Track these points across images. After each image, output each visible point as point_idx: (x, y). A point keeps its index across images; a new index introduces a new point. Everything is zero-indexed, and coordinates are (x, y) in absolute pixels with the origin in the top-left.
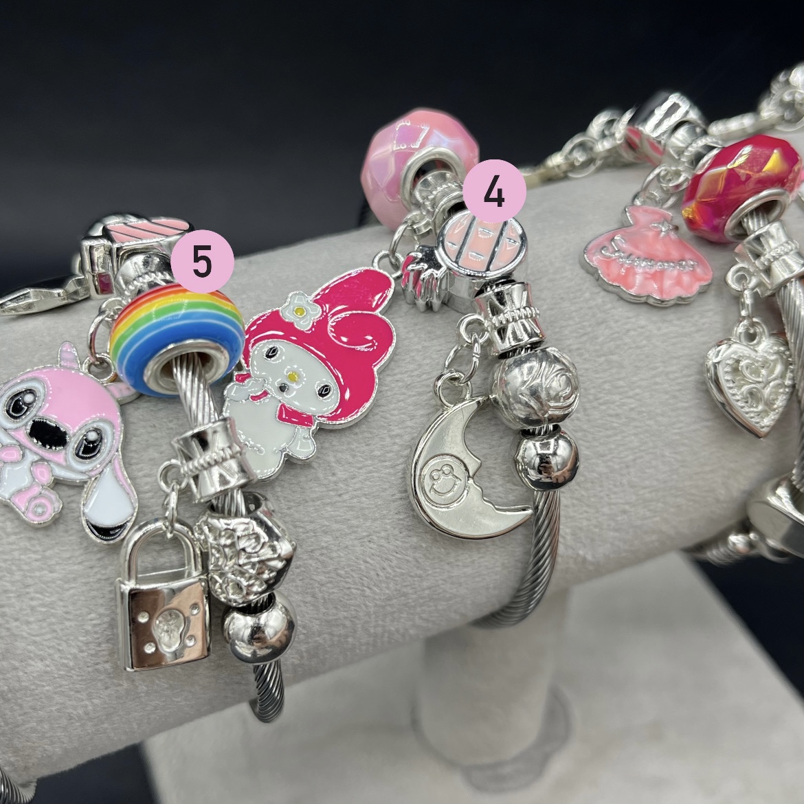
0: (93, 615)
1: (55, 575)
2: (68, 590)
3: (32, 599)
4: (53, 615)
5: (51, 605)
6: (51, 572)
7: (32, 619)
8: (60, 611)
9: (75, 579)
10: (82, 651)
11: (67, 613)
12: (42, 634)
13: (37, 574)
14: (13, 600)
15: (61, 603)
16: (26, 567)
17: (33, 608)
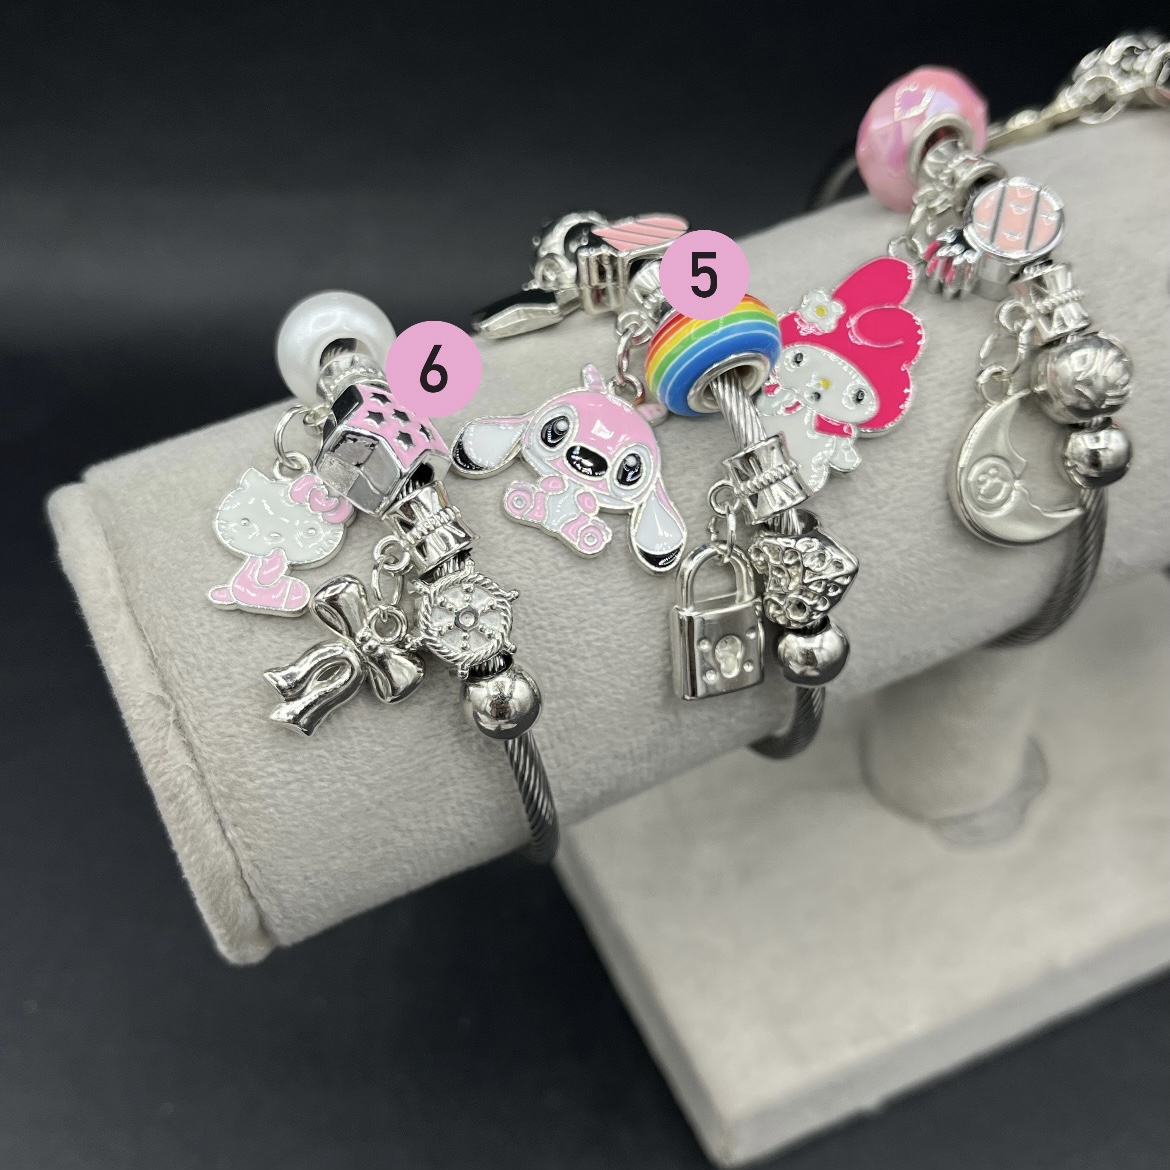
0: (645, 648)
1: (609, 608)
2: (621, 622)
3: (587, 634)
4: (608, 649)
5: (606, 639)
6: (605, 605)
7: (588, 655)
8: (613, 645)
9: (627, 611)
10: (633, 685)
11: (621, 646)
12: (598, 670)
13: (591, 608)
14: (571, 636)
15: (616, 637)
16: (580, 602)
17: (588, 643)
